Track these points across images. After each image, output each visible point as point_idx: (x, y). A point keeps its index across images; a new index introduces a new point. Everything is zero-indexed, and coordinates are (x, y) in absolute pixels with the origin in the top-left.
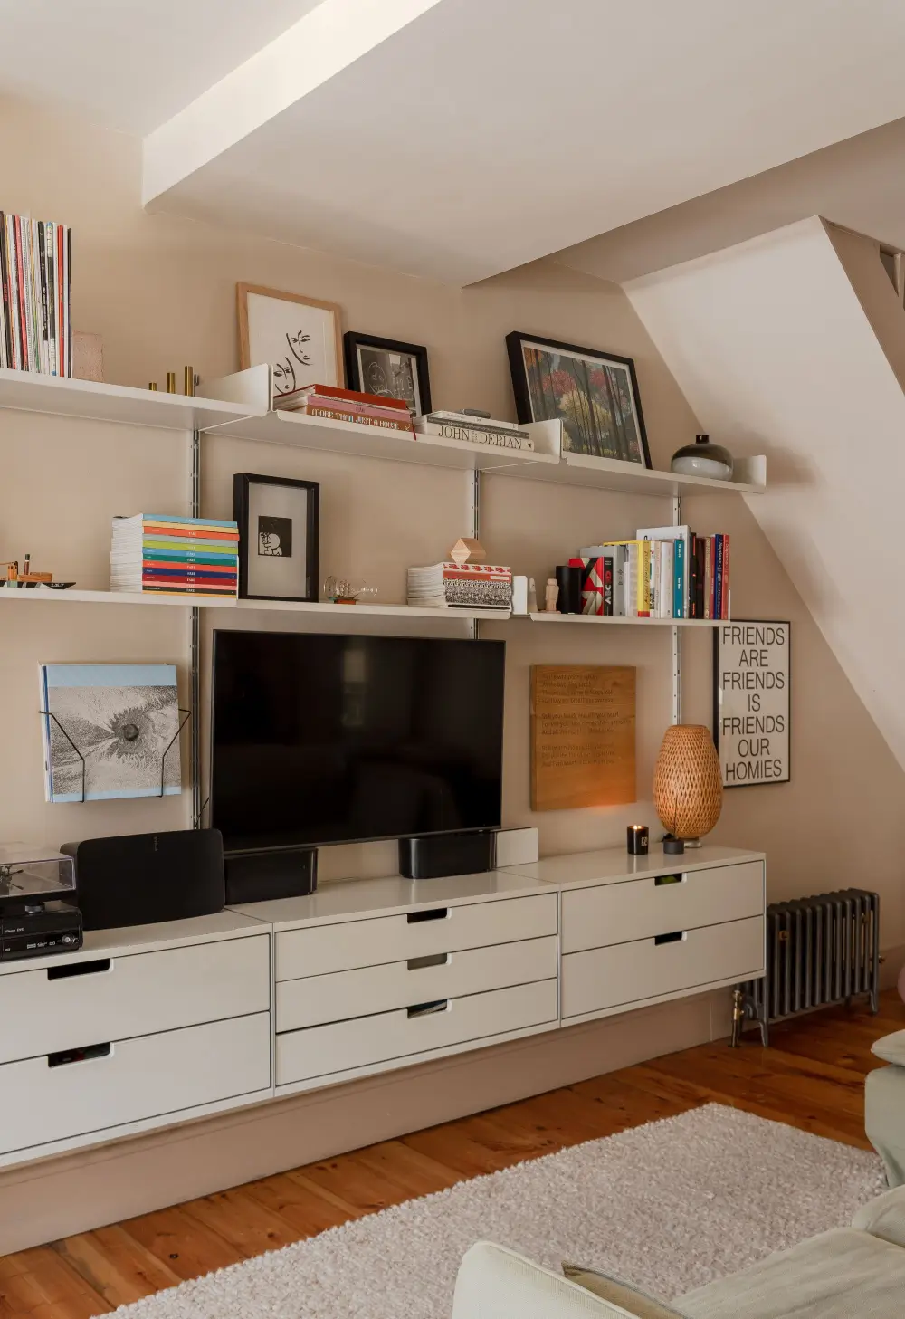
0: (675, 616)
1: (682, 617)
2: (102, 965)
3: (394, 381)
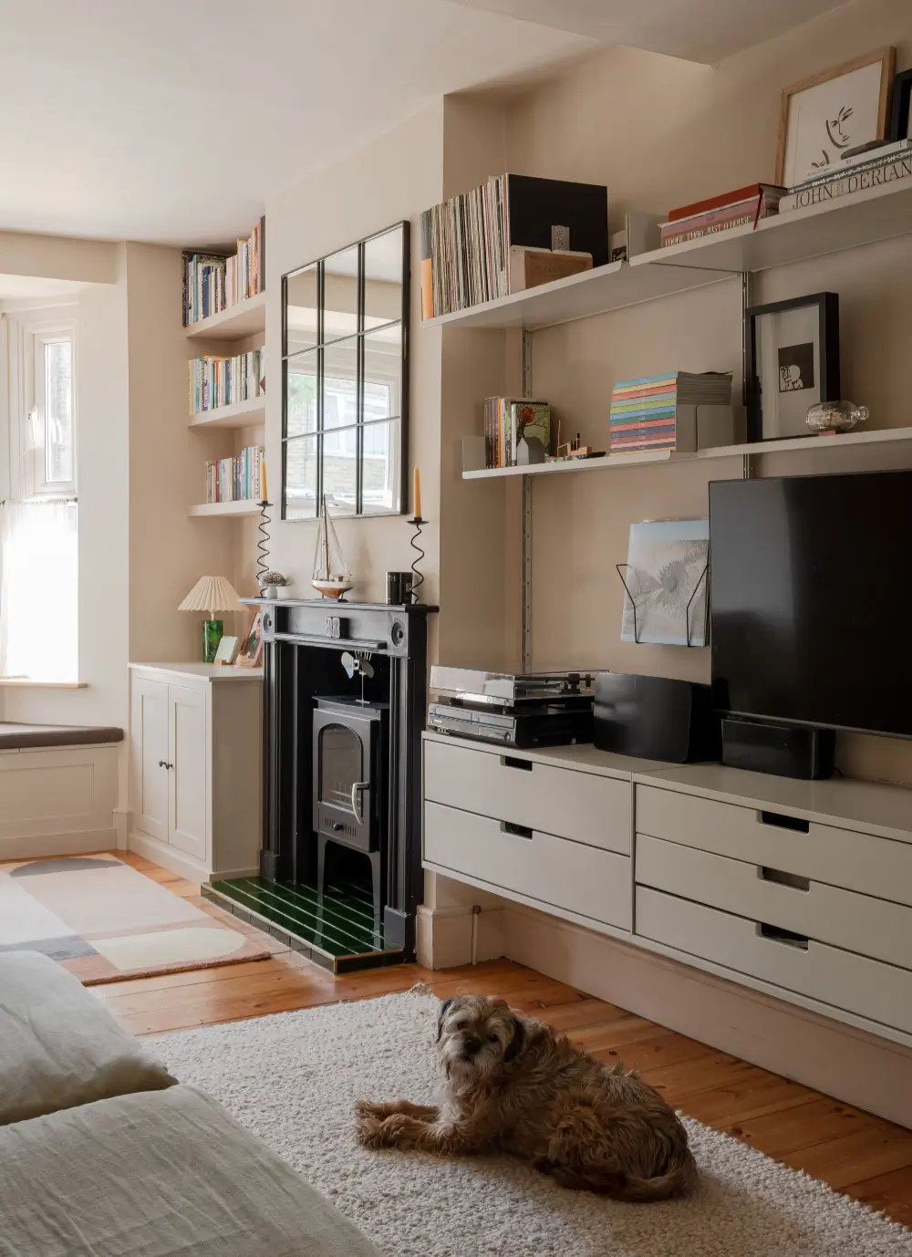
2: (523, 771)
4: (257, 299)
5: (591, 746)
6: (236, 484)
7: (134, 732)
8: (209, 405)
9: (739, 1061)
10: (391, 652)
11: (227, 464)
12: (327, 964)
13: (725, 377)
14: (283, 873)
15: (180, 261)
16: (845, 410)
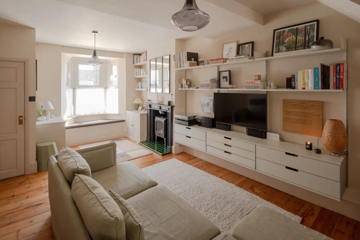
0: (315, 88)
1: (318, 89)
2: (190, 129)
3: (246, 49)
4: (145, 62)
5: (197, 125)
6: (141, 86)
7: (127, 120)
8: (137, 75)
9: (218, 166)
10: (168, 112)
11: (140, 83)
12: (160, 155)
13: (216, 79)
14: (150, 140)
15: (133, 55)
16: (233, 85)
